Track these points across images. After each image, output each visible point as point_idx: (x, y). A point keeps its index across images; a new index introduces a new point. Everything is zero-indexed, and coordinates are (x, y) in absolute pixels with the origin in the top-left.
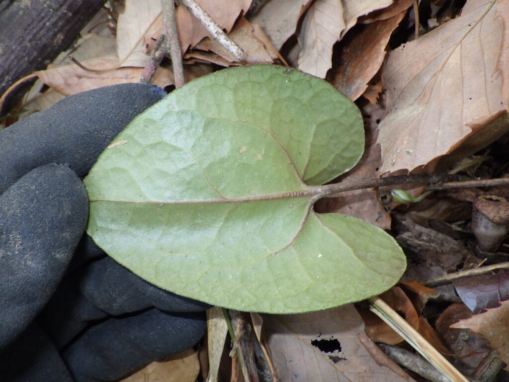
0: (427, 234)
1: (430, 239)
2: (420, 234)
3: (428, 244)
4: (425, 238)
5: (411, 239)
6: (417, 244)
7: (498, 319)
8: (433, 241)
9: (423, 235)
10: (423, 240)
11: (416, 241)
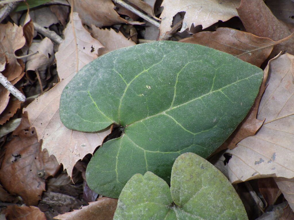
0: (57, 196)
1: (58, 199)
2: (53, 197)
3: (57, 202)
4: (56, 199)
5: (48, 201)
6: (52, 203)
7: (78, 215)
8: (60, 200)
9: (55, 197)
10: (55, 201)
11: (51, 202)
